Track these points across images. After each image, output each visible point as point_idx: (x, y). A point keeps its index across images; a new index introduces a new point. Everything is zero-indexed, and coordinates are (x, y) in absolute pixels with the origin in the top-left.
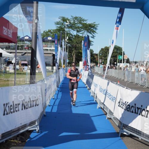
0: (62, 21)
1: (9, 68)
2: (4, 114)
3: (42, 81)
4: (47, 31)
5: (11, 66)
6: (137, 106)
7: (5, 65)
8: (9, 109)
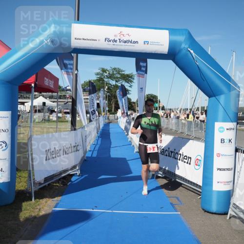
0: (101, 72)
1: (53, 117)
2: (46, 160)
3: (82, 128)
4: (88, 81)
5: (54, 115)
6: (170, 150)
7: (48, 114)
8: (51, 154)
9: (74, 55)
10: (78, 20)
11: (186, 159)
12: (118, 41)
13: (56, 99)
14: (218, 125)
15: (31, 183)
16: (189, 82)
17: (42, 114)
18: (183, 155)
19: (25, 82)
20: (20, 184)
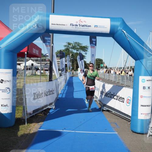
0: (68, 45)
1: (38, 72)
2: (34, 99)
3: (56, 80)
4: (59, 50)
5: (39, 71)
6: (111, 93)
7: (35, 71)
8: (37, 96)
9: (51, 34)
10: (54, 12)
11: (121, 99)
12: (79, 25)
13: (40, 61)
14: (141, 78)
15: (25, 114)
16: (123, 51)
17: (31, 71)
18: (119, 97)
19: (21, 51)
20: (18, 114)
